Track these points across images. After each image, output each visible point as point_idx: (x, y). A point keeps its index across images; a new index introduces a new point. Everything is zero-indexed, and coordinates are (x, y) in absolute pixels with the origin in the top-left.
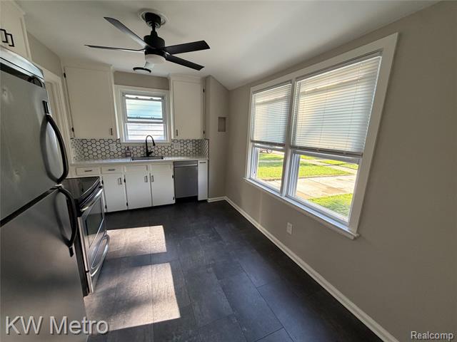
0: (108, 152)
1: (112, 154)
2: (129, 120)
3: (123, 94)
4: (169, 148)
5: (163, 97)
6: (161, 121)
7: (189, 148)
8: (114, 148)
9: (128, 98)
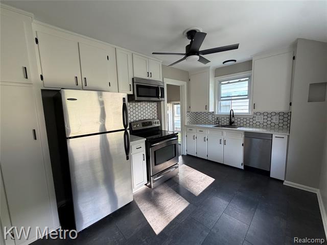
0: (207, 120)
1: (209, 121)
2: (222, 99)
3: (220, 82)
4: (251, 120)
5: (250, 77)
6: (247, 97)
7: (274, 121)
8: (210, 117)
9: (223, 84)
